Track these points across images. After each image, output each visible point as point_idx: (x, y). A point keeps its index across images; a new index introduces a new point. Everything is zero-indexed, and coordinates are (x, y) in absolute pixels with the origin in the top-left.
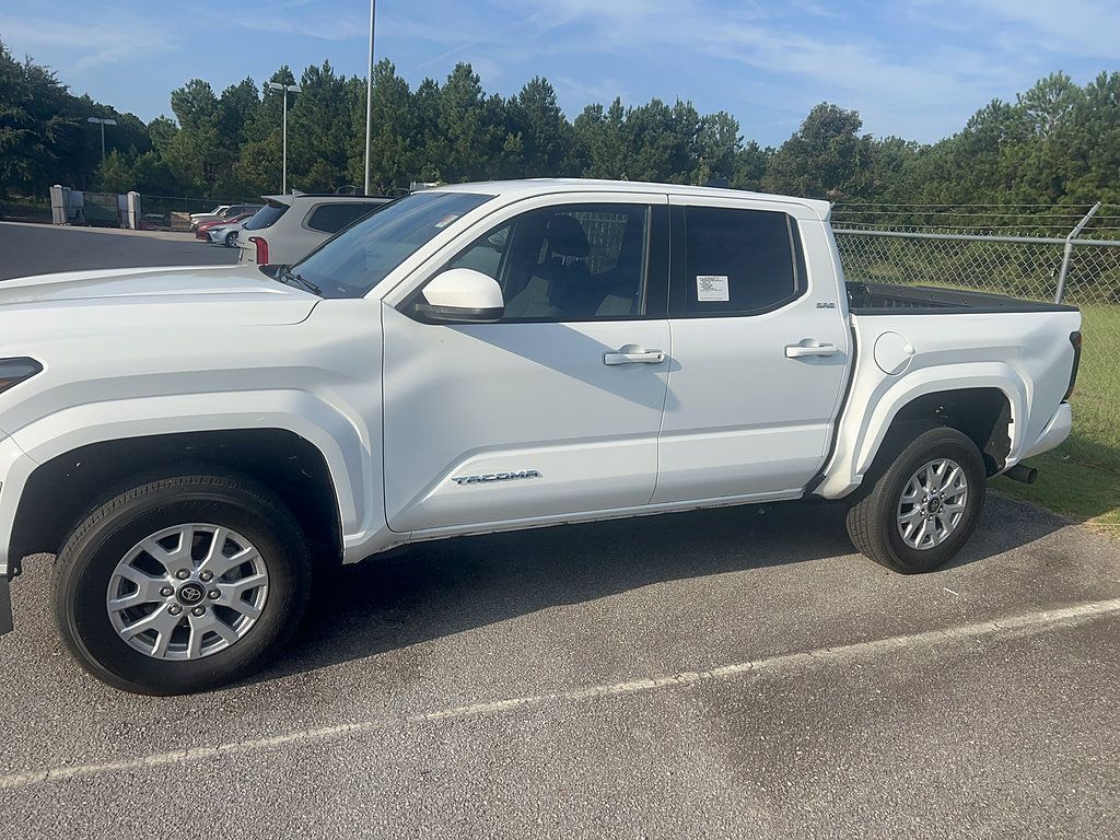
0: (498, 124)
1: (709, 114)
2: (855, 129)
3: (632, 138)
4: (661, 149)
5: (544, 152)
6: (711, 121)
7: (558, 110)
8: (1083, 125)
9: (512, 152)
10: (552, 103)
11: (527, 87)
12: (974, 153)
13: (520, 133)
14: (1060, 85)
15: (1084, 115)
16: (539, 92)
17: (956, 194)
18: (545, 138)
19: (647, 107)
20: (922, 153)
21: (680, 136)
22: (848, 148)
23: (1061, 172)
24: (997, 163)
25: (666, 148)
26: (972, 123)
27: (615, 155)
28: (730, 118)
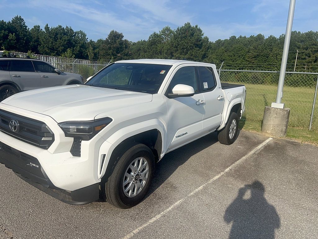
0: (5, 30)
1: (77, 31)
2: (122, 38)
3: (54, 37)
4: (64, 41)
5: (23, 40)
6: (78, 33)
7: (26, 27)
8: (176, 40)
9: (12, 40)
10: (24, 24)
11: (14, 18)
12: (151, 45)
13: (14, 34)
14: (168, 29)
15: (176, 37)
16: (18, 20)
17: (149, 56)
18: (23, 35)
19: (57, 27)
20: (133, 44)
21: (69, 37)
22: (122, 43)
23: (172, 51)
24: (157, 48)
25: (65, 40)
26: (150, 38)
27: (49, 42)
28: (83, 32)
